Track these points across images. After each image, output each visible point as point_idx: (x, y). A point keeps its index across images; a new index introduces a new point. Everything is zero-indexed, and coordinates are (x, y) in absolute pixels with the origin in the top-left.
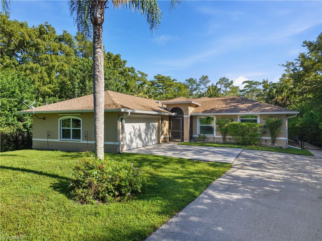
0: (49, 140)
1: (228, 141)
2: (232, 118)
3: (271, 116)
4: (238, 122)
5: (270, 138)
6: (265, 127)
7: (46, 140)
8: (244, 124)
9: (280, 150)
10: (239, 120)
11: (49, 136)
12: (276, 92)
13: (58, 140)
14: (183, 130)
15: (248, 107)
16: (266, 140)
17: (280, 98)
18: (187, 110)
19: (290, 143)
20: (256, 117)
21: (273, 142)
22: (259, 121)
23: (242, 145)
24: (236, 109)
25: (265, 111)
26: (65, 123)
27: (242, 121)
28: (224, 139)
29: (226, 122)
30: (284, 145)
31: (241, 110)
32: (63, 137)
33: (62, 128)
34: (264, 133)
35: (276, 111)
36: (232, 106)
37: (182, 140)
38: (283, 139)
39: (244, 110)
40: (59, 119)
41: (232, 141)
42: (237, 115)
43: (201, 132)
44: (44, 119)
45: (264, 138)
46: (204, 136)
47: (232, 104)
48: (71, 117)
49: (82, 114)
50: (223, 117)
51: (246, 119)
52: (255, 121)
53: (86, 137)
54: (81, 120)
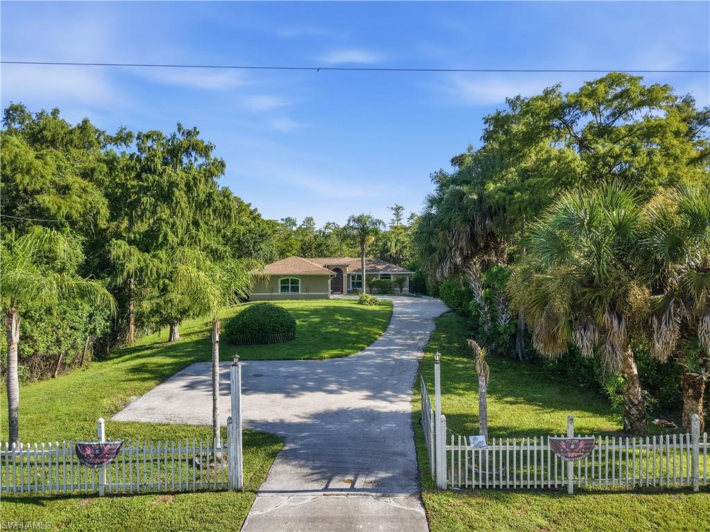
0: (272, 294)
1: (373, 292)
2: (376, 276)
3: (400, 275)
4: (379, 279)
5: (399, 289)
6: (396, 282)
7: (270, 294)
8: (384, 280)
9: (406, 295)
10: (379, 277)
11: (271, 291)
13: (279, 294)
14: (342, 285)
15: (384, 268)
16: (397, 290)
18: (346, 270)
19: (410, 291)
20: (390, 275)
21: (401, 291)
22: (392, 277)
24: (375, 270)
25: (395, 271)
26: (283, 282)
27: (381, 278)
28: (371, 290)
29: (373, 279)
30: (407, 293)
31: (379, 270)
32: (281, 291)
33: (280, 285)
34: (396, 286)
35: (402, 271)
36: (372, 267)
37: (343, 292)
38: (406, 289)
39: (381, 270)
40: (279, 280)
41: (376, 292)
42: (378, 274)
43: (353, 287)
45: (396, 288)
46: (356, 289)
47: (372, 265)
48: (290, 278)
49: (301, 276)
50: (370, 275)
51: (384, 276)
52: (390, 278)
53: (307, 290)
54: (300, 280)
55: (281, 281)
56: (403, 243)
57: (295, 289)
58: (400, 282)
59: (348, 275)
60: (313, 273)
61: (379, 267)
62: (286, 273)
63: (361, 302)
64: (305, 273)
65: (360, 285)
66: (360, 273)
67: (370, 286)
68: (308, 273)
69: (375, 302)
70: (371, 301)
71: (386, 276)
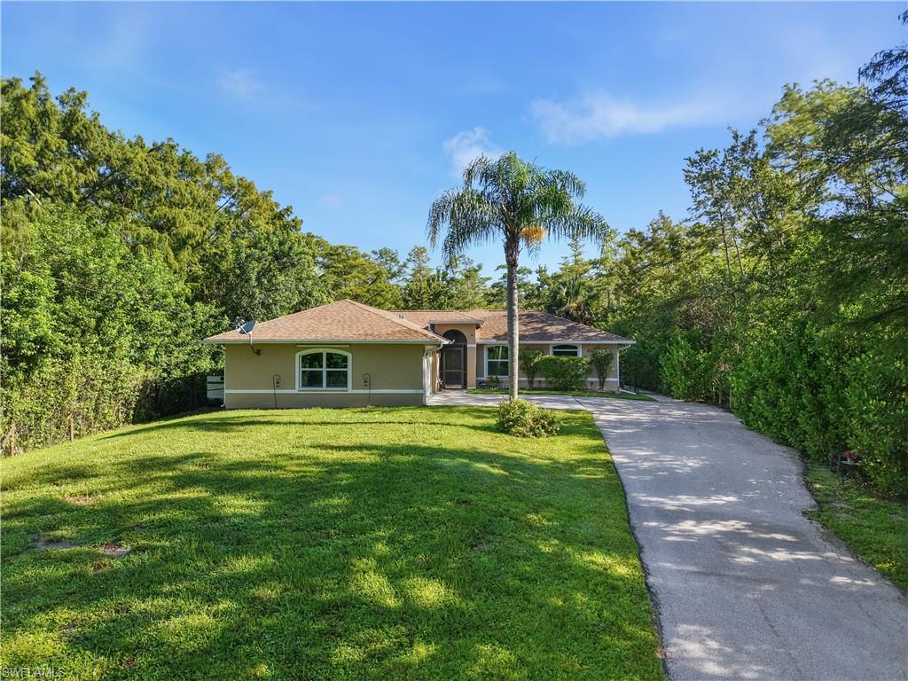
0: (277, 391)
1: (535, 385)
2: (544, 348)
3: (598, 346)
4: (550, 355)
5: (598, 380)
6: (590, 362)
7: (272, 391)
8: (565, 359)
9: (612, 395)
10: (551, 352)
11: (277, 384)
12: (567, 293)
13: (296, 391)
14: (465, 369)
15: (563, 331)
16: (592, 383)
17: (575, 305)
18: (473, 335)
19: (621, 385)
20: (576, 348)
21: (602, 384)
22: (580, 355)
23: (561, 390)
24: (544, 335)
25: (589, 338)
26: (307, 361)
27: (556, 354)
28: (531, 382)
29: (536, 355)
30: (616, 388)
31: (552, 337)
32: (303, 386)
33: (301, 369)
34: (589, 372)
35: (604, 339)
36: (536, 329)
37: (465, 387)
38: (613, 380)
39: (558, 336)
40: (297, 355)
41: (544, 385)
42: (549, 345)
43: (490, 373)
44: (258, 353)
45: (590, 379)
46: (497, 378)
47: (535, 325)
48: (325, 351)
49: (352, 346)
50: (528, 347)
51: (561, 350)
52: (575, 354)
53: (367, 383)
54: (350, 356)
55: (304, 358)
56: (591, 289)
57: (338, 379)
58: (600, 364)
59: (480, 347)
60: (382, 339)
61: (551, 329)
62: (312, 337)
63: (505, 426)
64: (362, 339)
65: (505, 369)
66: (506, 343)
67: (529, 370)
68: (369, 339)
69: (546, 426)
70: (536, 420)
71: (570, 350)
